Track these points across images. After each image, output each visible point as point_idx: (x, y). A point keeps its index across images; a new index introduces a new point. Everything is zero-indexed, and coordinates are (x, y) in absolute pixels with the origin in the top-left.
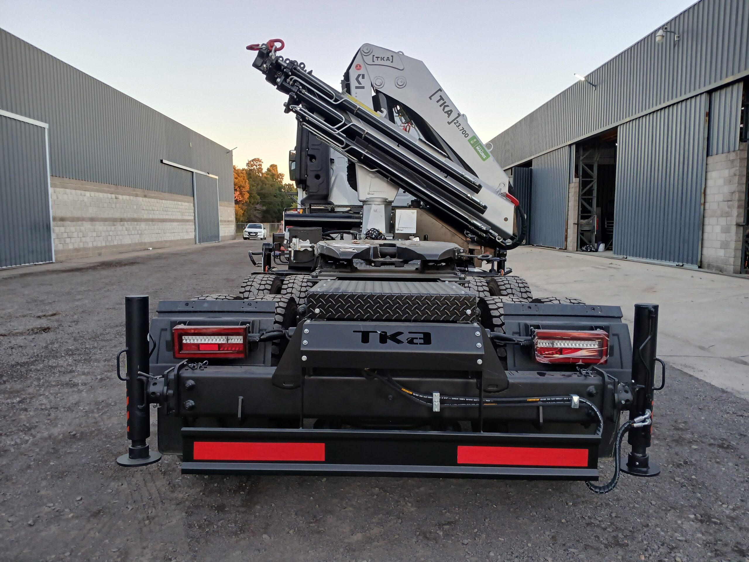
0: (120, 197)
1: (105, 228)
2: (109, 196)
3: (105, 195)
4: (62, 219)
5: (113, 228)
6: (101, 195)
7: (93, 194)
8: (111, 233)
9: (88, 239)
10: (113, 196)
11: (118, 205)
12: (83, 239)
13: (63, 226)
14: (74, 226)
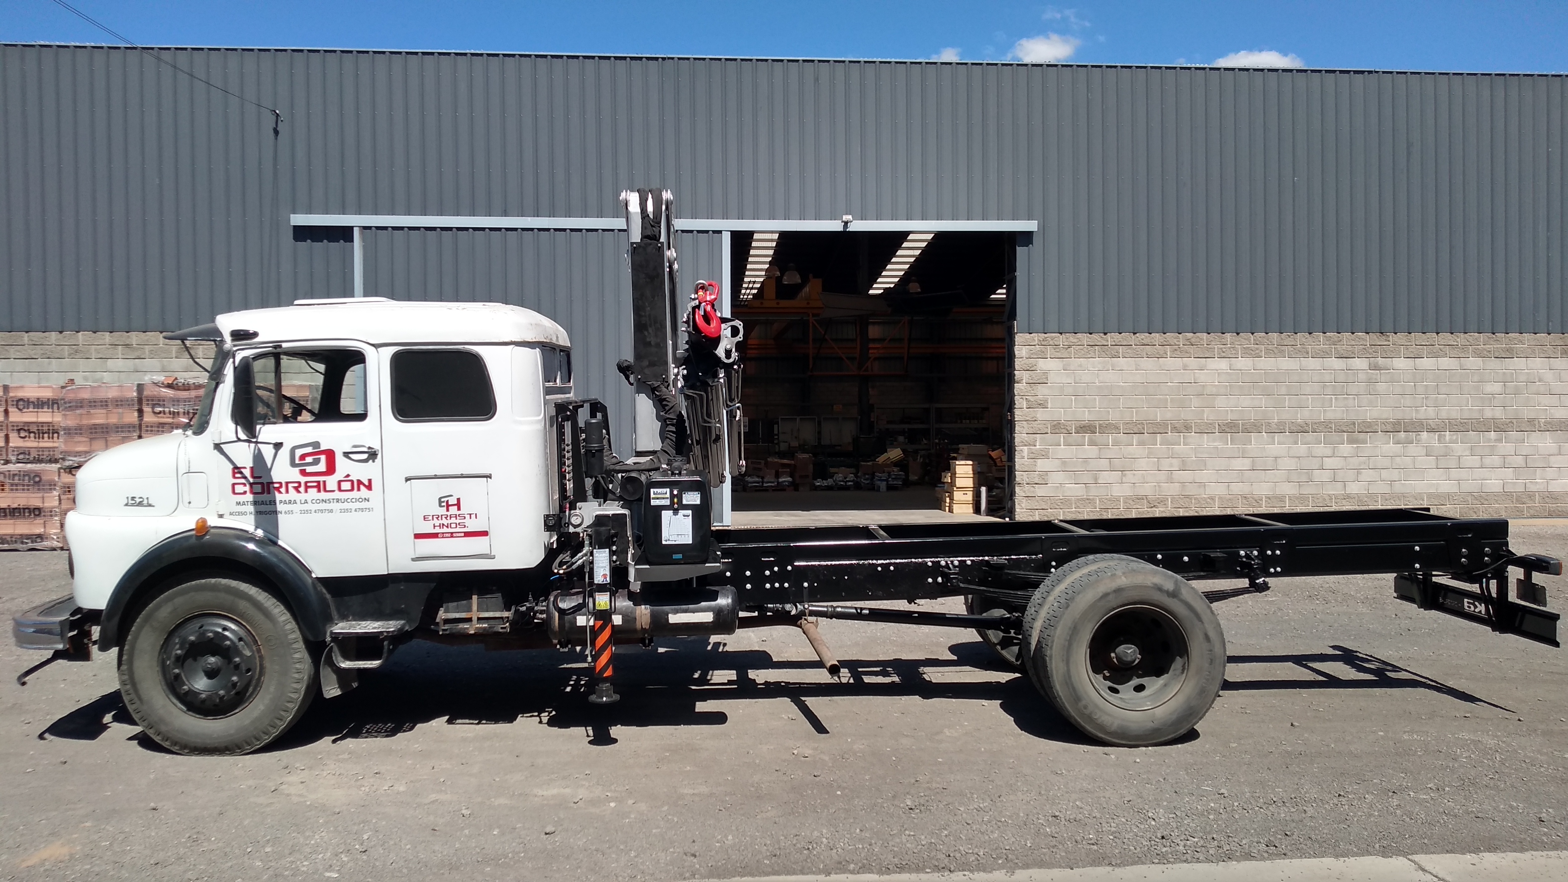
0: (1400, 363)
1: (1301, 449)
2: (1336, 363)
3: (1312, 363)
4: (1086, 428)
5: (1346, 449)
6: (1286, 363)
7: (1243, 363)
8: (1329, 463)
9: (1204, 475)
10: (1359, 363)
11: (1381, 387)
12: (1186, 476)
13: (1092, 443)
14: (1141, 443)
